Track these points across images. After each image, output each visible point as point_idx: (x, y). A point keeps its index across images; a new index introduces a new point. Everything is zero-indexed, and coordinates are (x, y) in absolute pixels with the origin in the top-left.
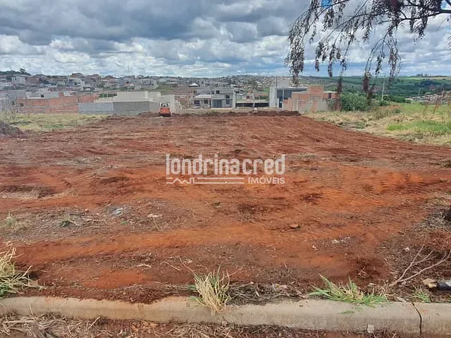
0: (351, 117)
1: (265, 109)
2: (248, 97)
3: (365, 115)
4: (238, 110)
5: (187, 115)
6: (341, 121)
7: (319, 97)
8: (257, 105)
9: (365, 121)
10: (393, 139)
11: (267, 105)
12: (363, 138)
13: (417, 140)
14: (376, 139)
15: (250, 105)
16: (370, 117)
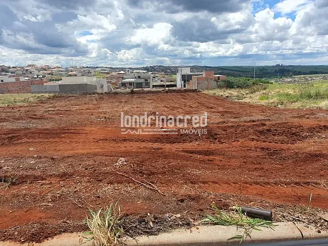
0: (234, 92)
1: (174, 88)
2: (162, 81)
3: (243, 91)
4: (154, 89)
5: (116, 93)
6: (227, 95)
7: (211, 79)
8: (168, 86)
9: (244, 95)
10: (263, 106)
11: (175, 86)
12: (243, 105)
13: (280, 106)
14: (251, 106)
15: (163, 86)
16: (247, 92)
